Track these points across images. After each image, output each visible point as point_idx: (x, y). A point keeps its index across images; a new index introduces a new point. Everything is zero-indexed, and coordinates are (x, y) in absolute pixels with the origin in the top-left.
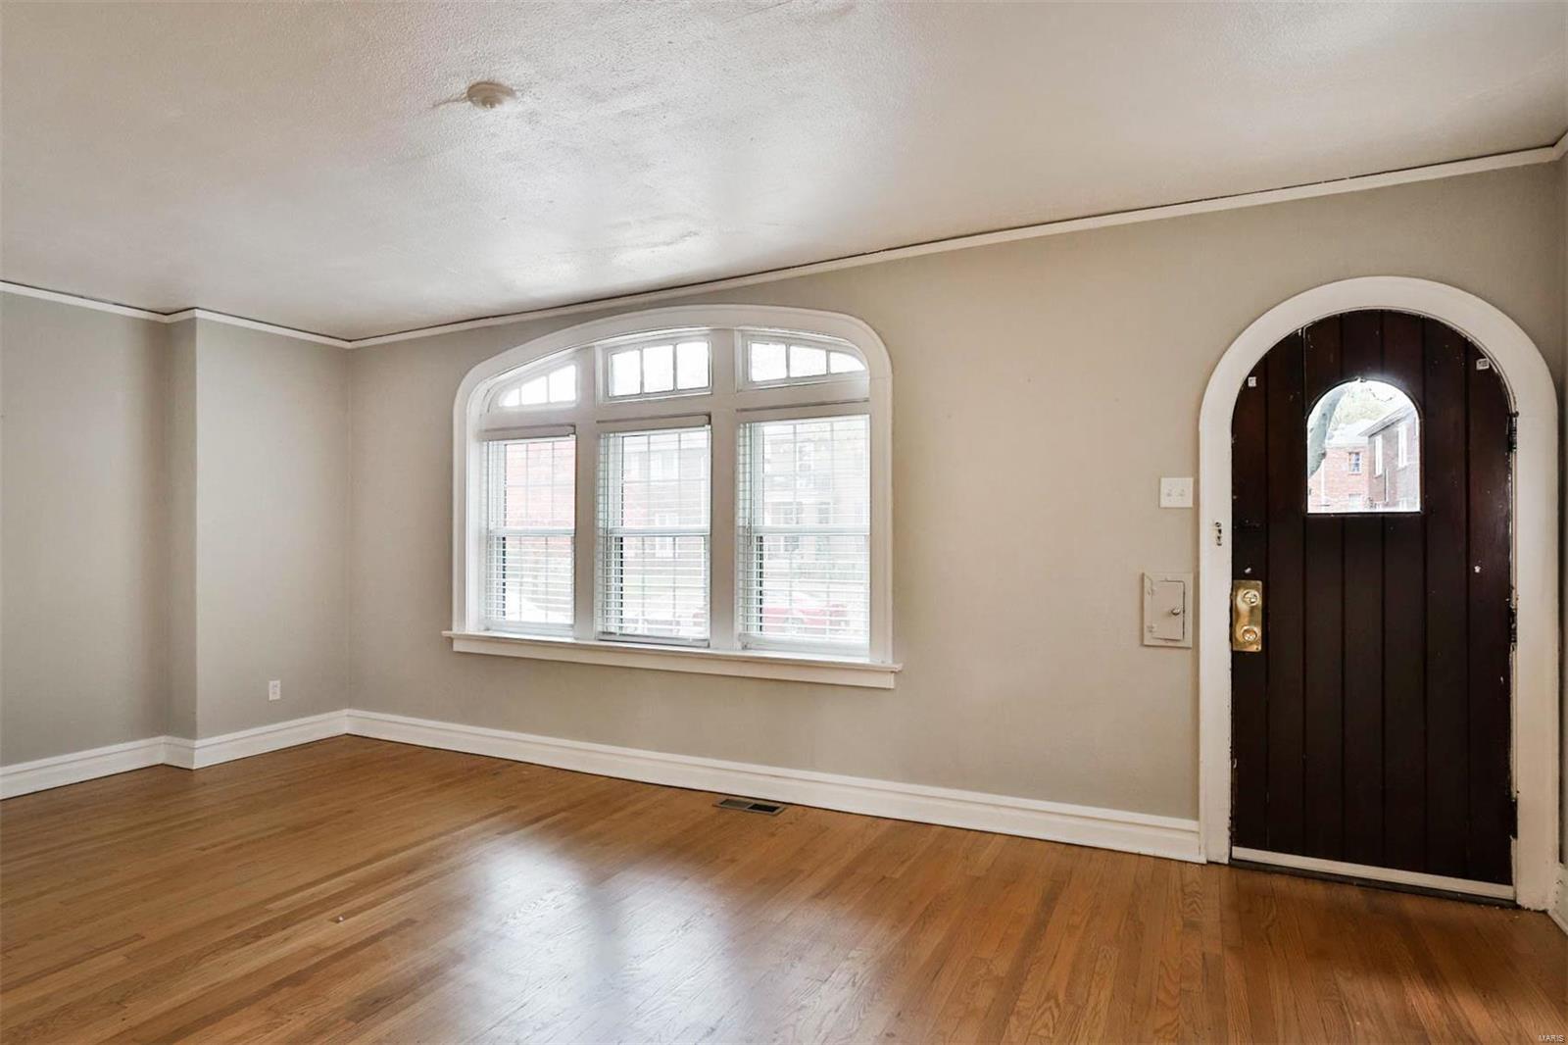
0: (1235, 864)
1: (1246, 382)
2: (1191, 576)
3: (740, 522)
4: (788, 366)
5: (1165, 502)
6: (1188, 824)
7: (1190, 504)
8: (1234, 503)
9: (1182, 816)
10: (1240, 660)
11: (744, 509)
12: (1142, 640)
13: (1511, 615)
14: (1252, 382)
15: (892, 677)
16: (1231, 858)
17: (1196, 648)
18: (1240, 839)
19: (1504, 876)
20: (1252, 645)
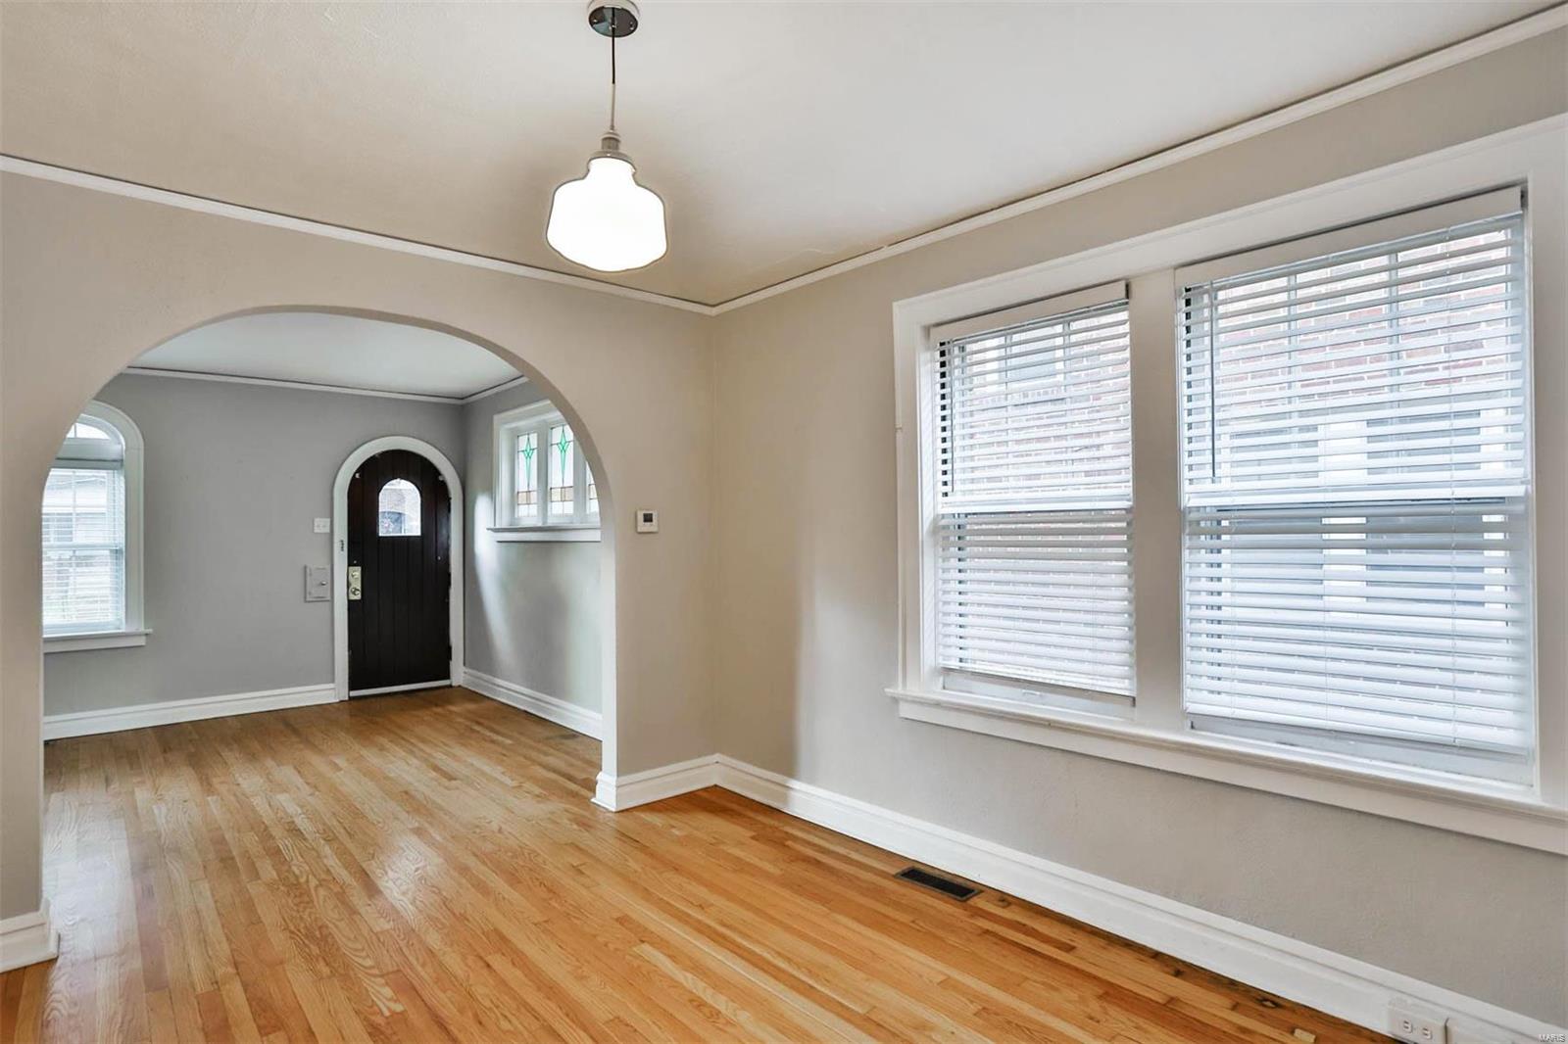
0: (351, 699)
1: (354, 475)
2: (329, 566)
5: (316, 530)
6: (332, 686)
7: (328, 530)
8: (349, 530)
9: (328, 683)
10: (351, 603)
12: (305, 598)
13: (449, 575)
14: (357, 476)
15: (144, 638)
16: (349, 697)
17: (332, 601)
18: (352, 687)
19: (447, 676)
20: (358, 597)
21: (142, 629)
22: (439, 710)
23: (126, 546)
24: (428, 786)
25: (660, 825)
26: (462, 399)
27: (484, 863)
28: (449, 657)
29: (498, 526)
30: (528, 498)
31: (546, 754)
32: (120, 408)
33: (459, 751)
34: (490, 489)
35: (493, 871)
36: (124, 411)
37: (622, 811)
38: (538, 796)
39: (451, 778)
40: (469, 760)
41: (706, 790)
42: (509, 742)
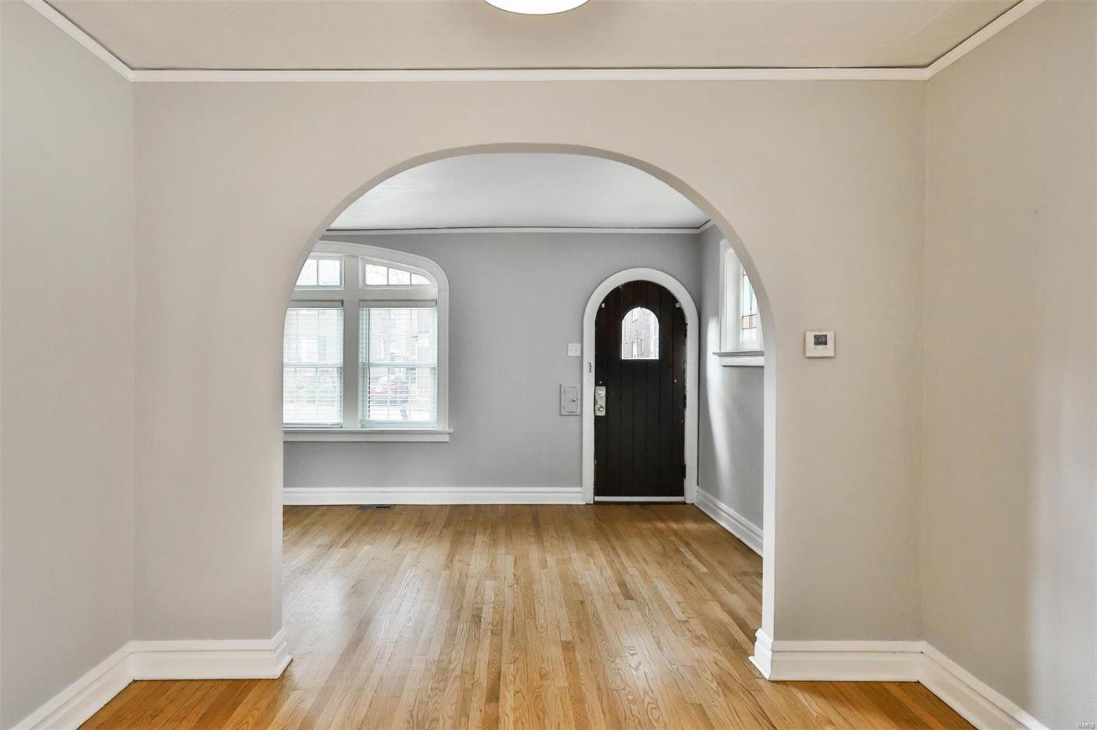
0: (596, 503)
1: (601, 305)
2: (579, 385)
3: (360, 360)
4: (388, 279)
5: (570, 354)
6: (579, 489)
7: (579, 354)
8: (596, 354)
9: (577, 486)
10: (597, 418)
11: (363, 353)
12: (560, 412)
13: (685, 397)
14: (603, 305)
15: (448, 436)
16: (594, 501)
17: (581, 415)
18: (597, 493)
19: (681, 493)
20: (602, 413)
21: (447, 429)
22: (660, 525)
23: (438, 366)
24: (603, 598)
25: (815, 714)
26: (698, 228)
27: (601, 699)
28: (684, 475)
29: (722, 351)
30: (751, 323)
31: (732, 591)
32: (434, 260)
33: (653, 570)
34: (718, 313)
35: (603, 712)
36: (437, 262)
37: (777, 682)
38: (697, 638)
39: (628, 596)
40: (656, 582)
41: (901, 684)
42: (703, 569)
